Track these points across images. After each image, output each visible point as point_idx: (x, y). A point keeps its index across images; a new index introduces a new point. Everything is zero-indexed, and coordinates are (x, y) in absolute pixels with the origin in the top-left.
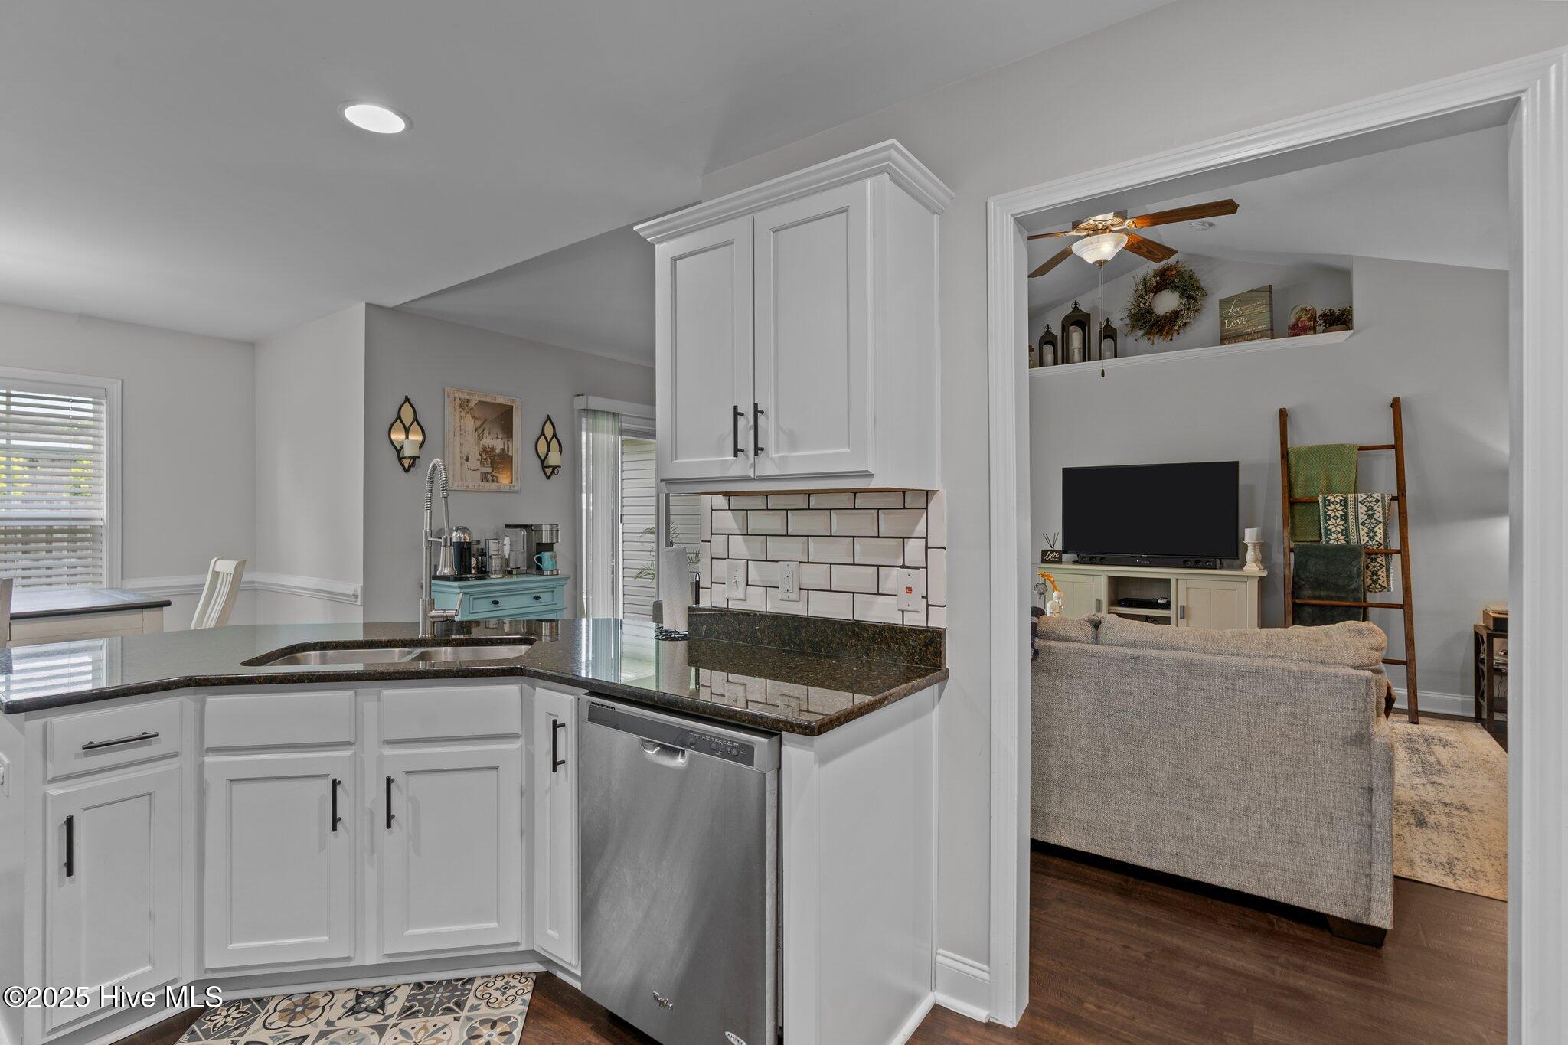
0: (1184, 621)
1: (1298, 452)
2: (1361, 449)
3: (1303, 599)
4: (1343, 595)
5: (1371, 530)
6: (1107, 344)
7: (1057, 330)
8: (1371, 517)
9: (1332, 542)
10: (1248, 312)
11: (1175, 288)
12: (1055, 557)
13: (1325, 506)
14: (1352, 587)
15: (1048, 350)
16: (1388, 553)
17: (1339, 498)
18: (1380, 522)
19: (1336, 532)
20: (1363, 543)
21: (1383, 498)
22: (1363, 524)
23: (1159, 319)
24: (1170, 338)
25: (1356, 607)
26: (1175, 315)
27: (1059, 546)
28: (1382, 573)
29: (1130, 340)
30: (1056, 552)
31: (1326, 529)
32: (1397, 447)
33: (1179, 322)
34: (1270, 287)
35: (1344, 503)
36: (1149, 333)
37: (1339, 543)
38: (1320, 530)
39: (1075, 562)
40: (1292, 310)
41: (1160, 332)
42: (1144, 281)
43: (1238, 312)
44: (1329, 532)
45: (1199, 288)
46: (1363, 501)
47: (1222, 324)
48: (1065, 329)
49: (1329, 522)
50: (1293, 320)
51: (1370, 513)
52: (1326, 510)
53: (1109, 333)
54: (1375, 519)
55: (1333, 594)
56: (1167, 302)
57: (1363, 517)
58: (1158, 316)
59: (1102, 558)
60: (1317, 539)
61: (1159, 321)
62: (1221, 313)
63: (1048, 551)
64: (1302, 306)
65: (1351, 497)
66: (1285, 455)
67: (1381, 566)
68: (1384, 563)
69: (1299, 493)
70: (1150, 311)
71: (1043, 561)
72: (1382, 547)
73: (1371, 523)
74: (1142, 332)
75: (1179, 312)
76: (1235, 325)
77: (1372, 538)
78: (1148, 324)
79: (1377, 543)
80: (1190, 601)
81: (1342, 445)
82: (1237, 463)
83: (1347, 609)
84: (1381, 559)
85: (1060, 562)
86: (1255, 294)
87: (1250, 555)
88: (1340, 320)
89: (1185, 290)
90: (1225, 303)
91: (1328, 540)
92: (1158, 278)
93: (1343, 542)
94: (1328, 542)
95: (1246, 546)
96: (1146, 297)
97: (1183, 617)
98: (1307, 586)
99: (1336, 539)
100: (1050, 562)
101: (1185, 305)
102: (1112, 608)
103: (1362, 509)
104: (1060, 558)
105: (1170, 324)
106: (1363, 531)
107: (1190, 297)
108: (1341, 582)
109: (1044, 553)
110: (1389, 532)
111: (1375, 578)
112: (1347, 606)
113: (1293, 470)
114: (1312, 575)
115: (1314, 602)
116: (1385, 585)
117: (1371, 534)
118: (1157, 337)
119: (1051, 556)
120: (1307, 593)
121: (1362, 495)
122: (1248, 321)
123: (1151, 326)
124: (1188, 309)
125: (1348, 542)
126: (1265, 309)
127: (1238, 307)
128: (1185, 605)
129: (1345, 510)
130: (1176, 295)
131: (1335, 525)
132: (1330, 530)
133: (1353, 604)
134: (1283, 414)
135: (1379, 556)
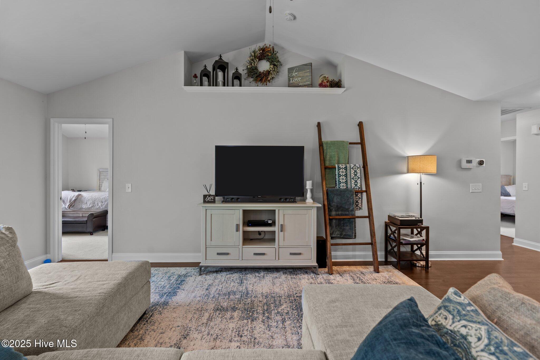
0: (283, 233)
1: (327, 143)
2: (350, 143)
3: (332, 216)
4: (347, 213)
5: (356, 181)
6: (236, 82)
7: (210, 69)
8: (356, 175)
9: (341, 187)
10: (301, 75)
11: (268, 60)
12: (211, 199)
13: (339, 170)
14: (351, 209)
15: (205, 79)
16: (362, 192)
17: (344, 166)
18: (359, 178)
19: (343, 183)
20: (353, 187)
21: (360, 166)
22: (353, 178)
23: (260, 74)
24: (266, 84)
25: (352, 218)
26: (268, 72)
27: (213, 192)
28: (360, 202)
29: (247, 82)
30: (212, 196)
31: (339, 181)
32: (362, 143)
33: (270, 77)
34: (311, 63)
35: (346, 169)
36: (256, 80)
37: (344, 188)
38: (336, 181)
39: (223, 202)
40: (321, 76)
41: (261, 80)
42: (254, 52)
43: (296, 75)
44: (340, 183)
45: (278, 61)
46: (353, 168)
47: (289, 80)
48: (214, 69)
49: (340, 178)
50: (320, 82)
51: (356, 173)
52: (339, 172)
53: (237, 76)
54: (357, 176)
55: (343, 213)
56: (264, 66)
57: (353, 175)
58: (260, 73)
59: (238, 199)
60: (334, 186)
61: (261, 75)
62: (288, 75)
63: (207, 195)
64: (325, 75)
65: (348, 165)
66: (321, 144)
67: (359, 198)
68: (360, 197)
69: (327, 164)
70: (256, 68)
71: (205, 202)
72: (360, 189)
73: (356, 178)
74: (252, 79)
75: (270, 72)
76: (296, 80)
77: (356, 185)
78: (256, 75)
79: (358, 188)
80: (285, 221)
81: (343, 141)
82: (303, 147)
83: (349, 220)
84: (359, 195)
85: (214, 202)
86: (305, 67)
87: (309, 195)
88: (337, 84)
89: (273, 61)
90: (290, 70)
91: (339, 186)
92: (261, 51)
93: (345, 187)
94: (339, 187)
95: (307, 190)
96: (255, 61)
97: (281, 231)
98: (333, 210)
99: (343, 186)
100: (209, 202)
101: (272, 68)
102: (245, 228)
103: (353, 172)
104: (214, 199)
105: (266, 77)
106: (353, 182)
107: (274, 65)
108: (347, 207)
109: (205, 196)
110: (362, 182)
111: (357, 204)
112: (349, 218)
113: (325, 151)
114: (335, 204)
115: (337, 217)
116: (361, 207)
117: (356, 183)
118: (259, 83)
119: (208, 199)
120: (333, 213)
121: (352, 165)
122: (301, 79)
123: (257, 77)
124: (274, 70)
125: (347, 187)
126: (308, 74)
127: (297, 72)
128: (283, 223)
129: (346, 172)
130: (268, 64)
131: (343, 179)
132: (341, 181)
133: (352, 217)
134: (319, 125)
135: (359, 193)
